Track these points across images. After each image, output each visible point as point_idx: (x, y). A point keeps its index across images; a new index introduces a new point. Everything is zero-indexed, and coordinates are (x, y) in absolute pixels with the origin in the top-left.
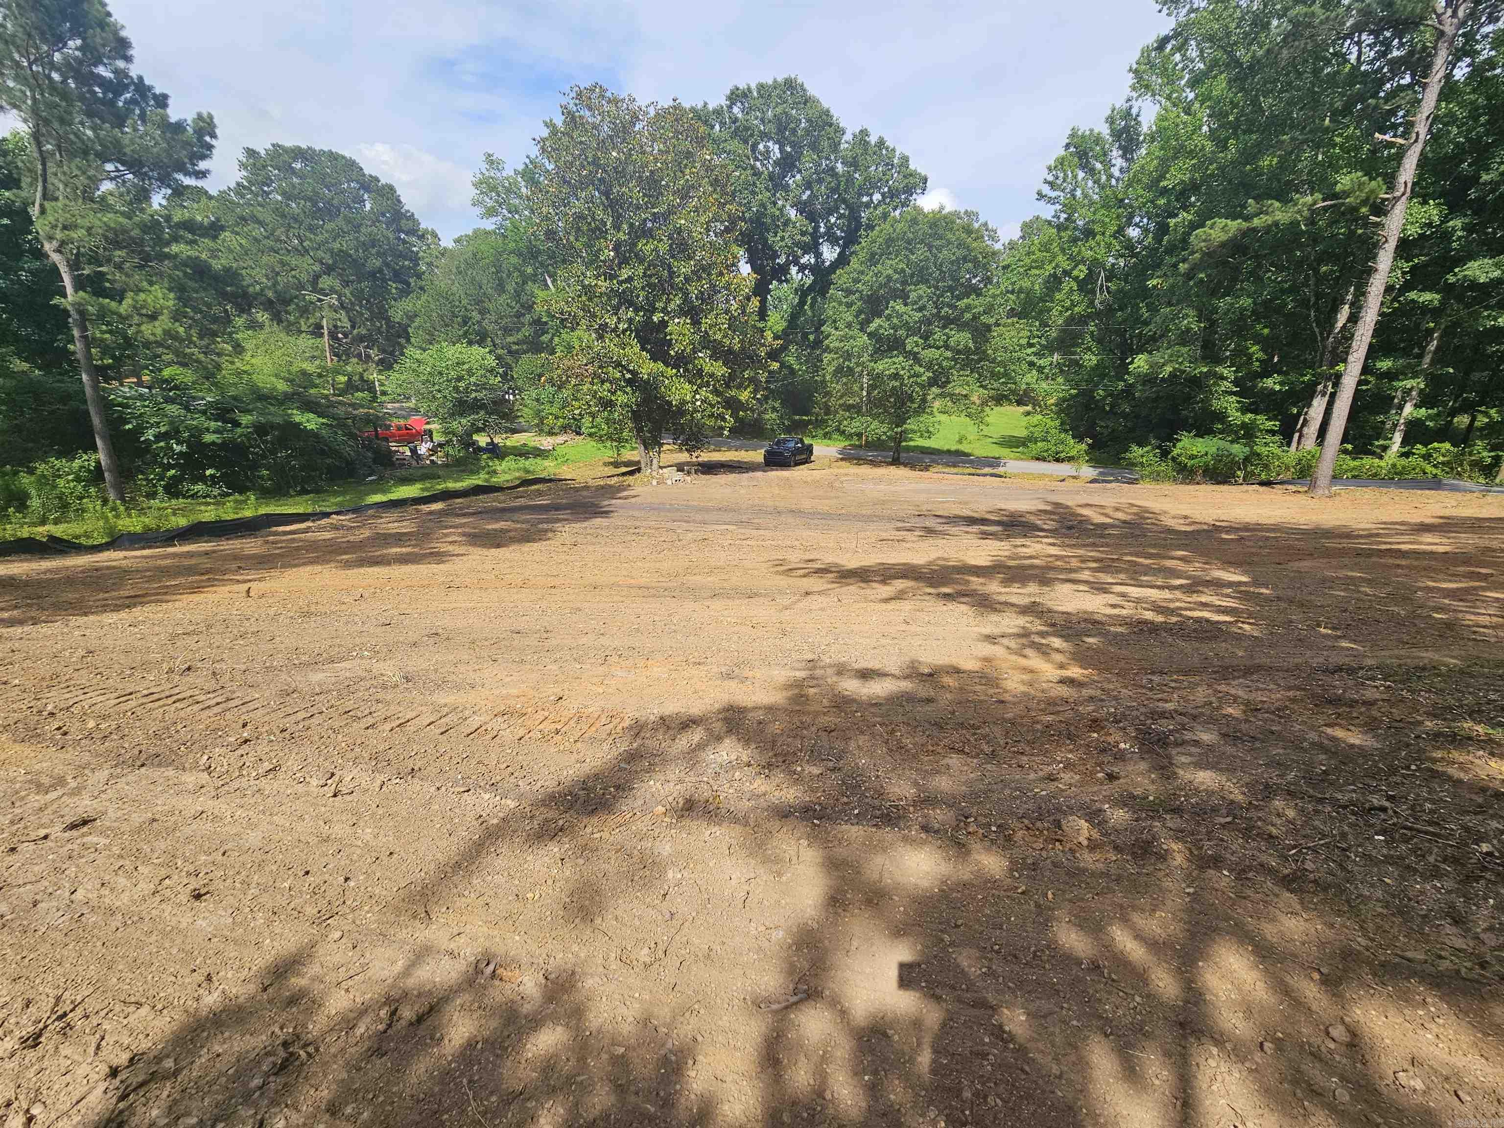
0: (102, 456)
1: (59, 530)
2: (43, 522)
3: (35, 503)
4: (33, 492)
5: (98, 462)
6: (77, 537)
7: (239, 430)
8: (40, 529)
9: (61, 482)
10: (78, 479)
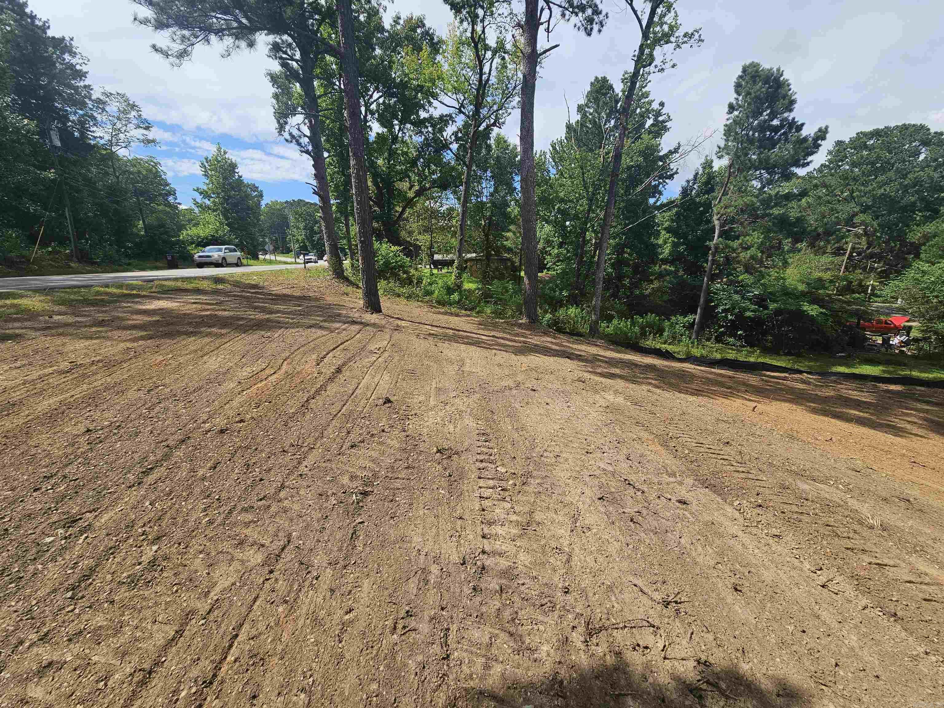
0: (697, 317)
1: (670, 348)
2: (665, 343)
3: (666, 334)
4: (667, 329)
5: (694, 319)
6: (675, 353)
7: (766, 312)
8: (663, 346)
9: (677, 326)
10: (684, 327)
